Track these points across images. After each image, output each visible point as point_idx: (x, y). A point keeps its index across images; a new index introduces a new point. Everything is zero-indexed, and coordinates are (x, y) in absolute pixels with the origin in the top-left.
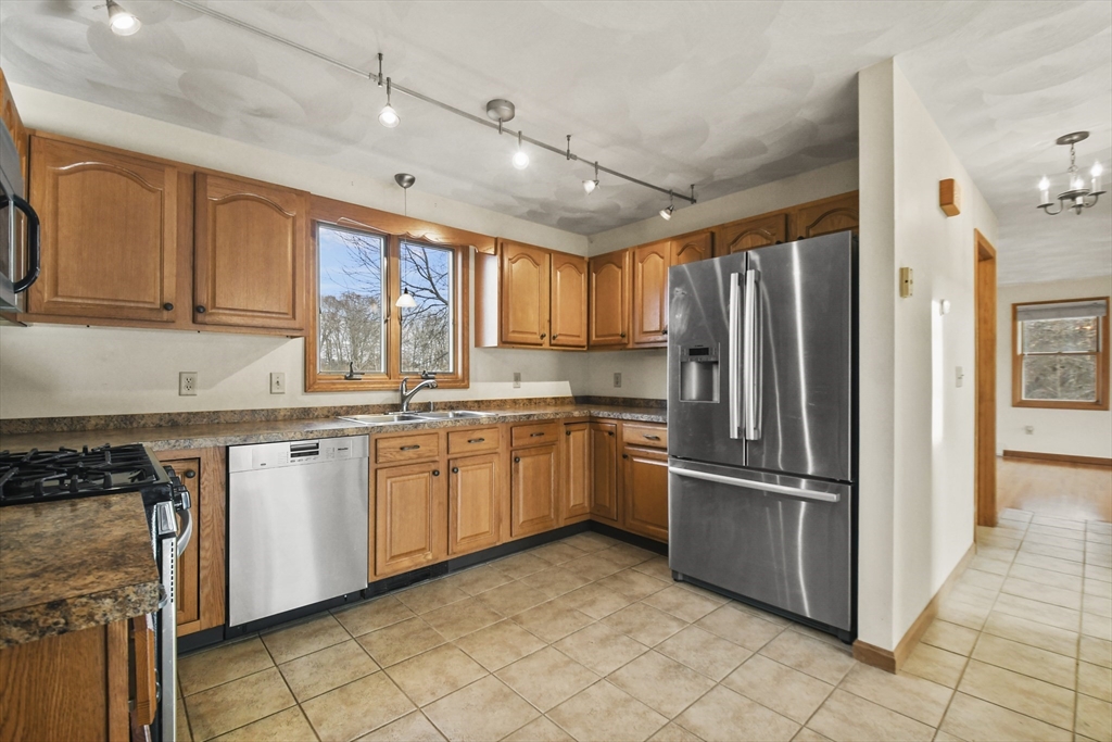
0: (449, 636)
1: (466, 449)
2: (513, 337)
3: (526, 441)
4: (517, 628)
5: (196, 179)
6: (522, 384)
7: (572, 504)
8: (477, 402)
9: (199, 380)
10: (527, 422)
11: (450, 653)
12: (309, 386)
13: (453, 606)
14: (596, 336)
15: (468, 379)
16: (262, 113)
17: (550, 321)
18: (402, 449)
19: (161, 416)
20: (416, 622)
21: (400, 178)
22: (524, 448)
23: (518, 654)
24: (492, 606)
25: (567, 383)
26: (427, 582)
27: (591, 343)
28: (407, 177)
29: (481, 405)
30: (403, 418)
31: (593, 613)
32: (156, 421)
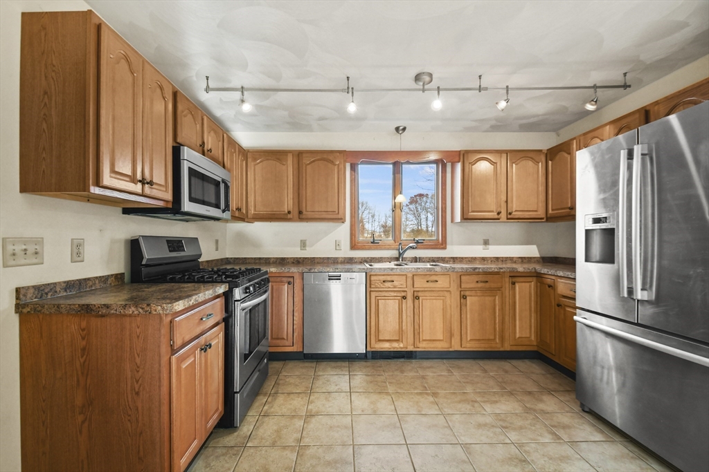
0: (391, 389)
1: (425, 286)
2: (472, 214)
3: (473, 285)
4: (431, 399)
5: (299, 155)
6: (490, 247)
7: (518, 336)
8: (453, 258)
9: (308, 243)
10: (474, 272)
11: (385, 397)
12: (354, 246)
13: (406, 376)
14: (553, 210)
15: (446, 243)
16: (321, 119)
17: (507, 202)
18: (384, 281)
19: (294, 258)
20: (382, 377)
21: (397, 129)
22: (471, 289)
23: (419, 411)
24: (427, 383)
25: (535, 246)
26: (402, 360)
27: (549, 216)
28: (401, 128)
29: (454, 260)
30: (397, 265)
31: (488, 408)
32: (292, 260)
